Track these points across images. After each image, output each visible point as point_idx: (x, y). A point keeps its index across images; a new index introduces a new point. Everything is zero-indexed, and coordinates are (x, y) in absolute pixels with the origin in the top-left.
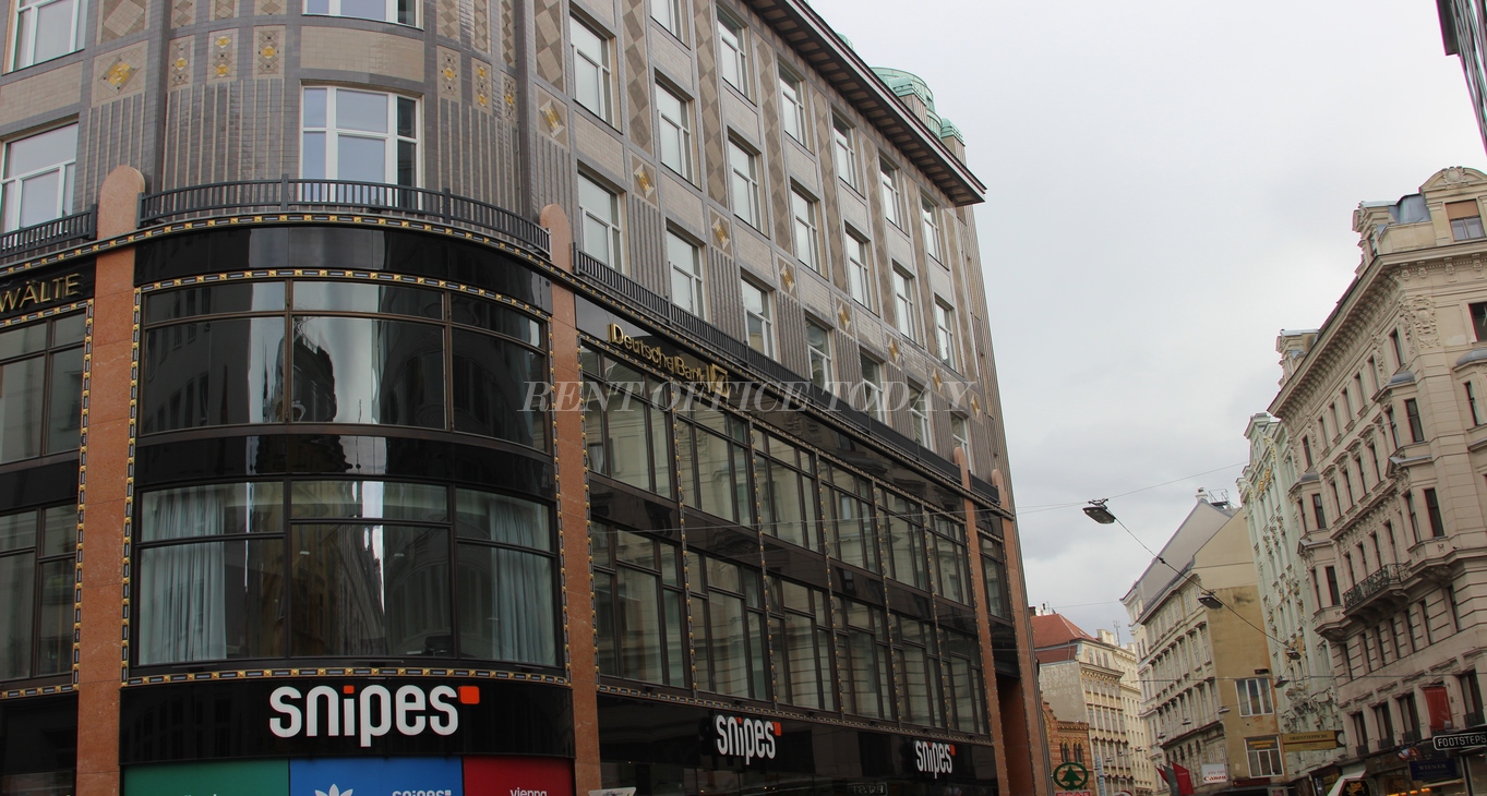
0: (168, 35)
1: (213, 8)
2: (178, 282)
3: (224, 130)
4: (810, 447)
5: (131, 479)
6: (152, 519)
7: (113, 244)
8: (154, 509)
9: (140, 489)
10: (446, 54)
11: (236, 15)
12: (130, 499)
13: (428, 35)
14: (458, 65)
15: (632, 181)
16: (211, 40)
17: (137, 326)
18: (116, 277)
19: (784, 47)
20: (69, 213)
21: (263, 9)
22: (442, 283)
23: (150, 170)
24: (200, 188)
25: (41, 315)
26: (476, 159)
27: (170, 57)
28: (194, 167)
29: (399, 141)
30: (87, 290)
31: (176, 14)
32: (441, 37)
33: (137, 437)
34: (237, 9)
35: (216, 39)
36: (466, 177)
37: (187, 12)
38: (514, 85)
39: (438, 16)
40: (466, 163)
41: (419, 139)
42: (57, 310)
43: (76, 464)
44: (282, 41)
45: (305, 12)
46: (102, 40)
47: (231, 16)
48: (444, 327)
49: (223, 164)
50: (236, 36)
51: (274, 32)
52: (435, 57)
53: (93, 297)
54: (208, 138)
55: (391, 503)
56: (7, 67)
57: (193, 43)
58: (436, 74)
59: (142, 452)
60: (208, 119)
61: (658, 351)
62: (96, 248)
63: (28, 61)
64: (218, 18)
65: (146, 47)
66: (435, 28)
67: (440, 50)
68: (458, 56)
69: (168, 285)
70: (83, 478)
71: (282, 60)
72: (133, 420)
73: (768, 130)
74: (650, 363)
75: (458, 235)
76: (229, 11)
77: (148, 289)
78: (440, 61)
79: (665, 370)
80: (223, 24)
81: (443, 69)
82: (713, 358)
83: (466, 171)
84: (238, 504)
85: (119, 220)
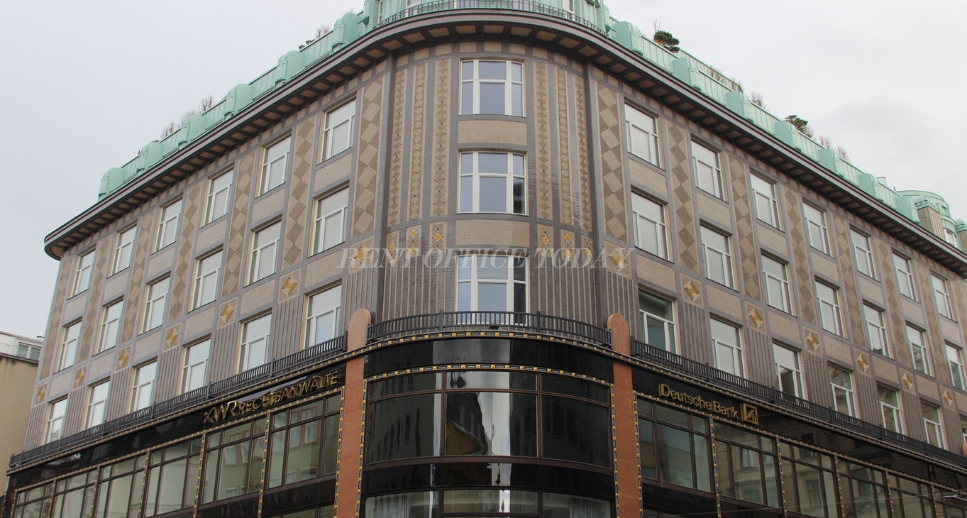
0: (385, 231)
1: (408, 214)
2: (385, 375)
3: (414, 284)
4: (830, 452)
5: (359, 490)
6: (372, 513)
7: (354, 354)
8: (374, 507)
9: (364, 498)
10: (543, 229)
11: (420, 217)
12: (359, 502)
13: (533, 220)
14: (552, 235)
15: (683, 292)
16: (407, 232)
17: (365, 401)
18: (355, 372)
19: (808, 192)
20: (337, 336)
21: (435, 212)
22: (535, 369)
23: (375, 310)
24: (408, 318)
25: (320, 395)
26: (564, 290)
27: (387, 244)
28: (398, 307)
29: (515, 284)
30: (341, 381)
31: (390, 219)
32: (540, 219)
33: (363, 466)
34: (421, 214)
35: (410, 232)
36: (557, 302)
37: (395, 217)
38: (591, 242)
39: (538, 207)
40: (557, 293)
41: (527, 282)
42: (328, 393)
43: (334, 481)
44: (445, 230)
45: (459, 212)
46: (354, 236)
47: (418, 217)
48: (537, 395)
49: (413, 304)
50: (420, 229)
51: (441, 226)
52: (536, 231)
53: (344, 385)
54: (405, 289)
55: (515, 503)
56: (310, 253)
57: (398, 235)
58: (537, 241)
59: (365, 474)
60: (406, 279)
61: (699, 398)
62: (346, 356)
63: (320, 250)
64: (411, 219)
65: (373, 240)
66: (536, 214)
67: (539, 227)
68: (551, 229)
69: (380, 377)
70: (338, 489)
71: (445, 241)
72: (362, 456)
73: (795, 247)
74: (693, 407)
75: (545, 339)
76: (417, 215)
77: (370, 379)
78: (540, 233)
79: (705, 410)
80: (414, 222)
81: (541, 238)
82: (744, 399)
83: (557, 298)
84: (425, 503)
85: (357, 341)
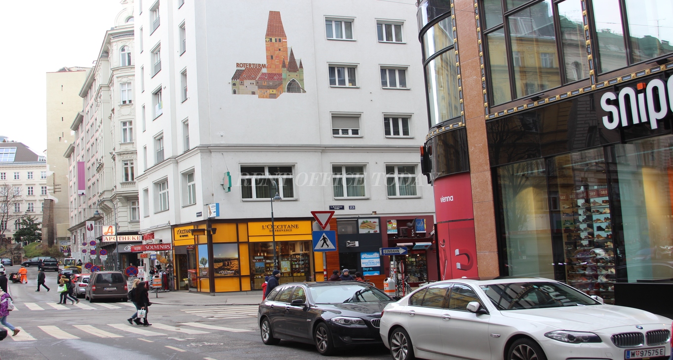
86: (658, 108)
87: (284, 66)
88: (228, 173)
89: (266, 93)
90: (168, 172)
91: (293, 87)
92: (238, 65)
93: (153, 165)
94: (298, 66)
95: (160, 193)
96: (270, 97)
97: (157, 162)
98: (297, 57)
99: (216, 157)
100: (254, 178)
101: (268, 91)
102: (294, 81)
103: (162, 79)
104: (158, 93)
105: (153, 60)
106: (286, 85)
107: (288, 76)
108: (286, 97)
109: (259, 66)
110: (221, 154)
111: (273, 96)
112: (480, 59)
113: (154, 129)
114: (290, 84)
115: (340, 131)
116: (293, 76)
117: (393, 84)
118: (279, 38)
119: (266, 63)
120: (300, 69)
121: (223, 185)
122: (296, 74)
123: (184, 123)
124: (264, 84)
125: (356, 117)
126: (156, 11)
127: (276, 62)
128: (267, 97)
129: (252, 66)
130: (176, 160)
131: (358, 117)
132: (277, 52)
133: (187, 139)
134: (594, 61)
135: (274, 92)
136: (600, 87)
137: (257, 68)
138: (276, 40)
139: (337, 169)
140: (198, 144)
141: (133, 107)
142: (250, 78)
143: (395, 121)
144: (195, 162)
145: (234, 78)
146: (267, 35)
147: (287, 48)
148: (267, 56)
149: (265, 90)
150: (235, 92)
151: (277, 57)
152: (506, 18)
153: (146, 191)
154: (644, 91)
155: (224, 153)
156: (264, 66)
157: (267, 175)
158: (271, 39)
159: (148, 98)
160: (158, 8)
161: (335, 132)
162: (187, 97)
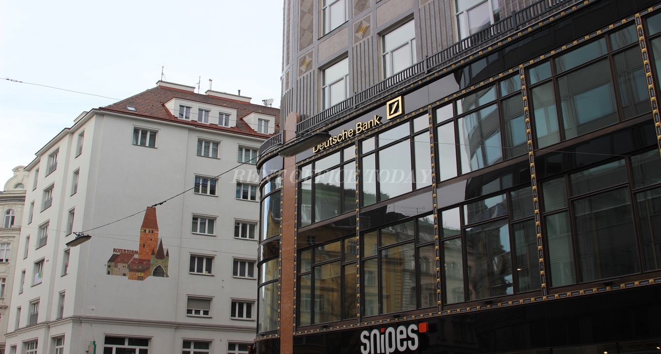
86: (390, 346)
87: (153, 253)
88: (94, 342)
89: (135, 276)
90: (39, 334)
91: (159, 272)
92: (115, 250)
93: (25, 326)
94: (165, 255)
95: (28, 351)
96: (138, 279)
97: (29, 324)
98: (164, 247)
99: (85, 327)
100: (114, 347)
101: (137, 274)
102: (160, 266)
103: (45, 252)
104: (39, 263)
105: (39, 233)
106: (153, 269)
107: (155, 263)
108: (151, 279)
109: (132, 252)
110: (90, 325)
111: (141, 278)
112: (294, 293)
113: (31, 294)
114: (156, 269)
115: (193, 312)
116: (160, 263)
117: (242, 274)
118: (152, 230)
119: (138, 250)
120: (166, 257)
121: (88, 352)
122: (162, 261)
123: (61, 294)
124: (134, 268)
125: (208, 300)
126: (49, 192)
127: (147, 249)
128: (135, 279)
129: (126, 252)
130: (48, 325)
131: (210, 300)
132: (149, 242)
133: (61, 309)
134: (361, 308)
135: (142, 275)
136: (362, 326)
137: (131, 253)
138: (149, 231)
139: (186, 344)
140: (71, 314)
141: (8, 266)
142: (123, 262)
143: (241, 306)
144: (66, 330)
145: (110, 261)
146: (143, 226)
147: (157, 239)
148: (140, 244)
149: (135, 273)
150: (109, 273)
151: (148, 245)
152: (313, 268)
153: (14, 347)
154: (384, 333)
155: (93, 324)
156: (136, 252)
157: (126, 346)
158: (145, 231)
159: (30, 266)
160: (52, 190)
161: (189, 311)
162: (67, 272)
